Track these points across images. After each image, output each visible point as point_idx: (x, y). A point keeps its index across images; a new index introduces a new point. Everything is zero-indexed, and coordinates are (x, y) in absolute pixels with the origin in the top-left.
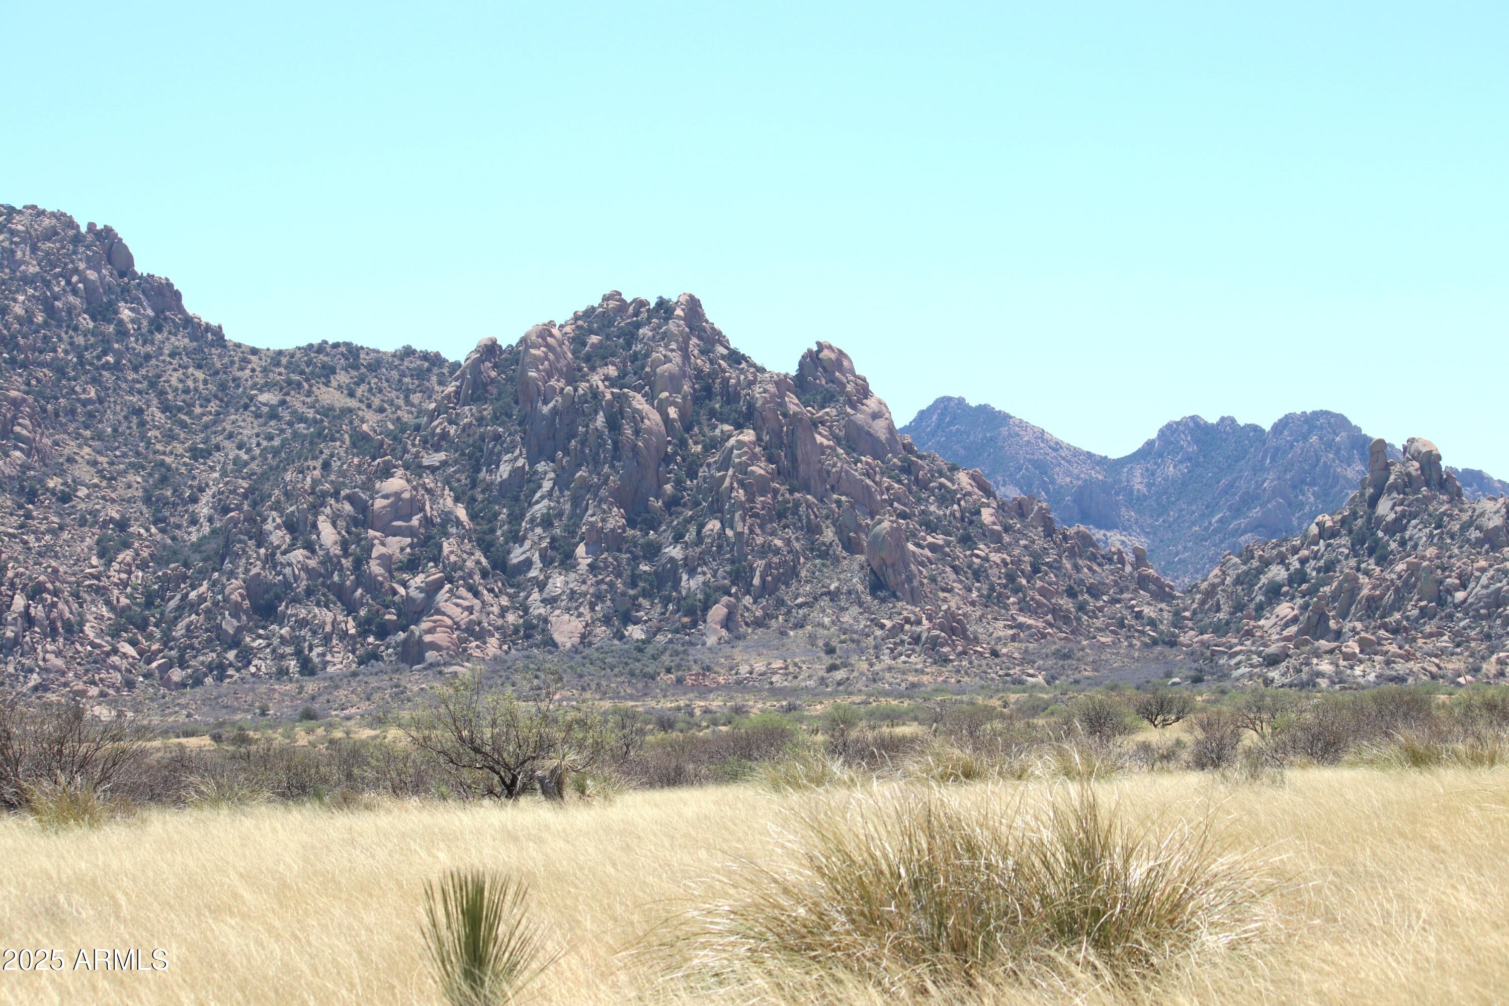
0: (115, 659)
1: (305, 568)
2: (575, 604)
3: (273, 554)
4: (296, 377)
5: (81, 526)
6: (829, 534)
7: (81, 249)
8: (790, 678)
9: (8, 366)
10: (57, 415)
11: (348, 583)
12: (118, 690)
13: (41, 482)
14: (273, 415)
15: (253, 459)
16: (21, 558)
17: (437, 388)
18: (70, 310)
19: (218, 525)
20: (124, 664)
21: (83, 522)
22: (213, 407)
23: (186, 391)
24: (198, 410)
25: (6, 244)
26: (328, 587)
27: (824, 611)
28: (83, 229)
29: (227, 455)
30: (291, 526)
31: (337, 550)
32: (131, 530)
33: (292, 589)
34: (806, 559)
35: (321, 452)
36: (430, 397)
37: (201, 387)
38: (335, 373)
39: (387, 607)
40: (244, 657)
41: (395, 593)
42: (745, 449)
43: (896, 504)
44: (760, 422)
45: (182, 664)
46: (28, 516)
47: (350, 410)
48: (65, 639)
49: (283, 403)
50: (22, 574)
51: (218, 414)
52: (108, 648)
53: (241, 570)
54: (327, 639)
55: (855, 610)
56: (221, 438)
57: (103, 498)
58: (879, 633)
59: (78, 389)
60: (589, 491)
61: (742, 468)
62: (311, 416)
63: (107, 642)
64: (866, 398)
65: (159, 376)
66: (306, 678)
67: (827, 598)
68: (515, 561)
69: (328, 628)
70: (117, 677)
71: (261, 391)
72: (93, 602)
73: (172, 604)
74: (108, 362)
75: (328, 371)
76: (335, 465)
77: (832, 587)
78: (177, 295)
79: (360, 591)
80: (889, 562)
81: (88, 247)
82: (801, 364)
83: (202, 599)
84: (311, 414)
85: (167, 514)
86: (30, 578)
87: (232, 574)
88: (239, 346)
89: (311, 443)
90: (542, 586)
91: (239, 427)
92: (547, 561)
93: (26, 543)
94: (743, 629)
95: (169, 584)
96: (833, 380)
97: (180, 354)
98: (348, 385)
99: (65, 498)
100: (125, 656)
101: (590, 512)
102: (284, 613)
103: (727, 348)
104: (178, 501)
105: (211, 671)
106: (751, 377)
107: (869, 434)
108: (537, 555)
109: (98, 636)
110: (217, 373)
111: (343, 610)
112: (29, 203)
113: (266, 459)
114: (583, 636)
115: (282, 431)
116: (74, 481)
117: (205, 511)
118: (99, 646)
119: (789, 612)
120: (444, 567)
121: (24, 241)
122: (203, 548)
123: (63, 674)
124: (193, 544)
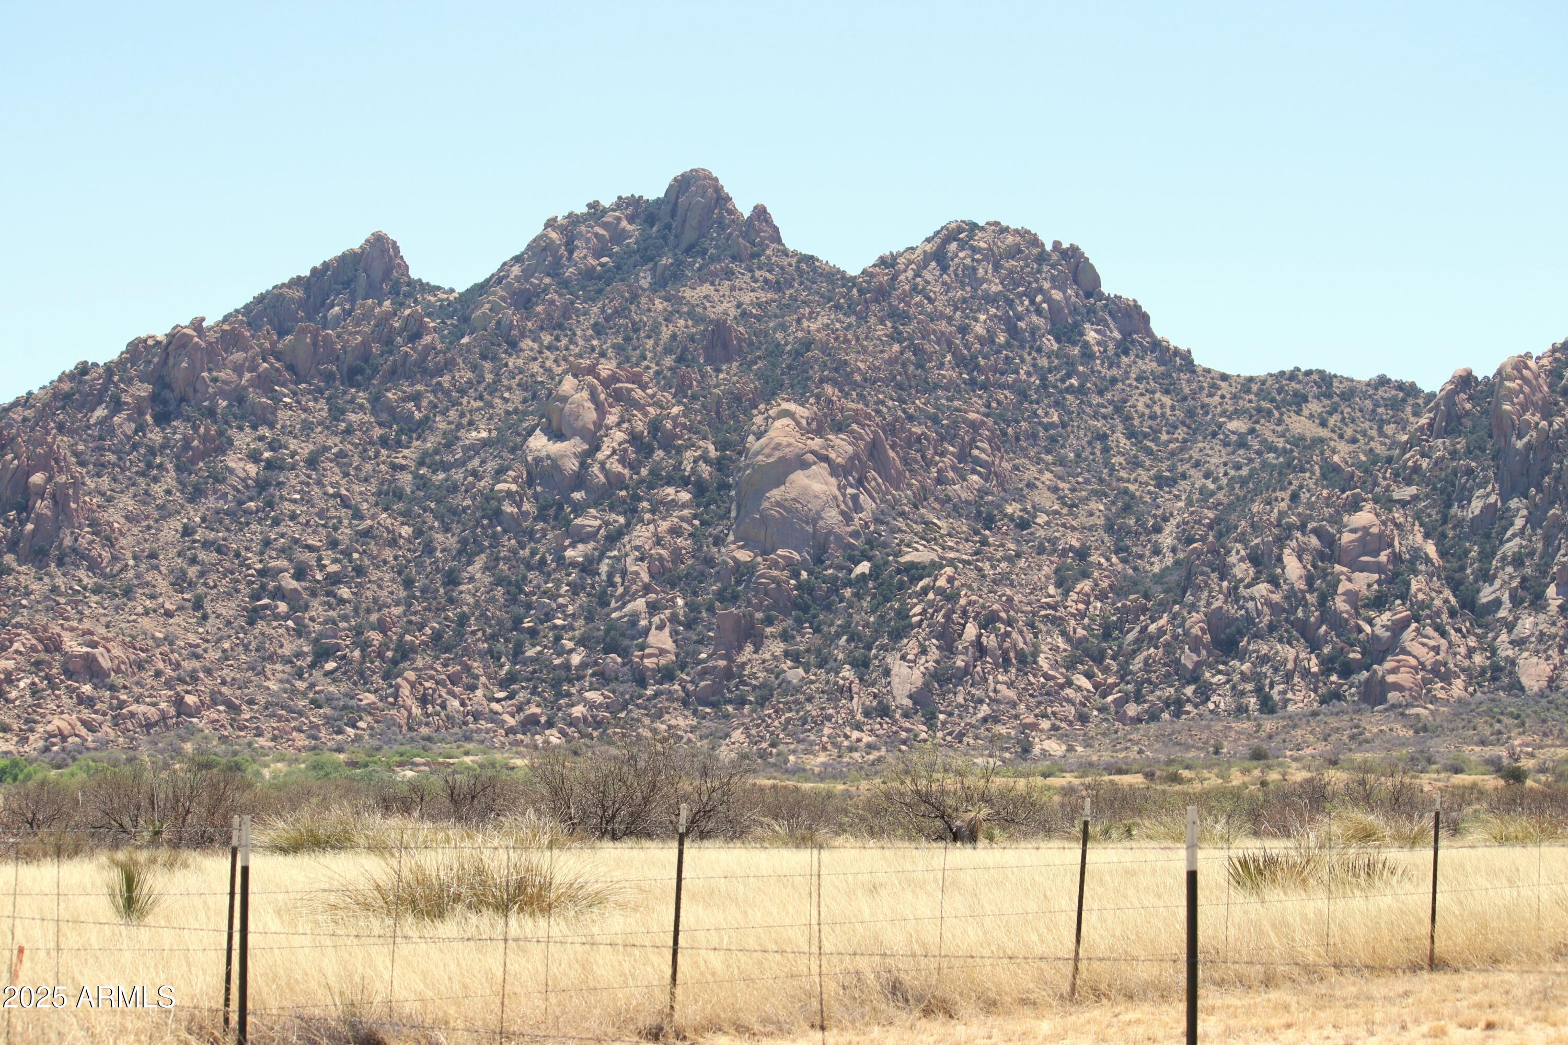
0: (1069, 692)
1: (1268, 603)
2: (1544, 647)
3: (1236, 588)
4: (1265, 405)
5: (1039, 554)
7: (1046, 268)
9: (967, 388)
10: (1018, 439)
11: (1312, 619)
12: (1071, 723)
13: (999, 507)
14: (1242, 444)
15: (1220, 488)
16: (975, 585)
17: (1412, 419)
18: (1034, 330)
19: (1181, 555)
20: (1078, 697)
21: (1041, 550)
22: (1180, 433)
23: (1153, 417)
24: (1164, 437)
25: (968, 261)
26: (1292, 624)
28: (1049, 247)
29: (1193, 484)
30: (1255, 559)
31: (1301, 585)
32: (1092, 559)
33: (1255, 625)
35: (1290, 483)
36: (1404, 429)
37: (1169, 412)
38: (1306, 401)
39: (1352, 645)
40: (1202, 694)
41: (1360, 630)
45: (1139, 698)
46: (984, 542)
47: (1322, 441)
48: (1018, 670)
49: (1252, 431)
50: (975, 602)
51: (1185, 441)
52: (1062, 680)
53: (1202, 603)
54: (1289, 677)
56: (1187, 466)
57: (1064, 525)
59: (1040, 412)
60: (1561, 530)
62: (1280, 445)
63: (1062, 674)
65: (1125, 401)
66: (1264, 716)
68: (1484, 600)
69: (1290, 666)
70: (1071, 711)
71: (1230, 418)
72: (1048, 632)
73: (1131, 637)
74: (1072, 385)
75: (1300, 400)
76: (1305, 496)
78: (1146, 318)
79: (1324, 628)
81: (1053, 266)
83: (1161, 632)
84: (1280, 443)
85: (1129, 543)
86: (983, 607)
87: (1193, 607)
88: (1208, 371)
89: (1280, 473)
90: (1510, 627)
91: (1207, 455)
92: (1516, 601)
93: (980, 570)
95: (1128, 616)
97: (1147, 378)
98: (1319, 414)
99: (1023, 525)
100: (1079, 689)
101: (1562, 552)
102: (1246, 650)
104: (1141, 530)
105: (1168, 706)
108: (1507, 595)
109: (1052, 667)
110: (1185, 399)
111: (1306, 648)
112: (992, 220)
113: (1234, 489)
114: (1551, 680)
115: (1251, 460)
116: (1034, 507)
117: (1169, 541)
118: (1053, 678)
120: (1412, 605)
121: (986, 258)
122: (1166, 580)
123: (1014, 705)
124: (1154, 575)
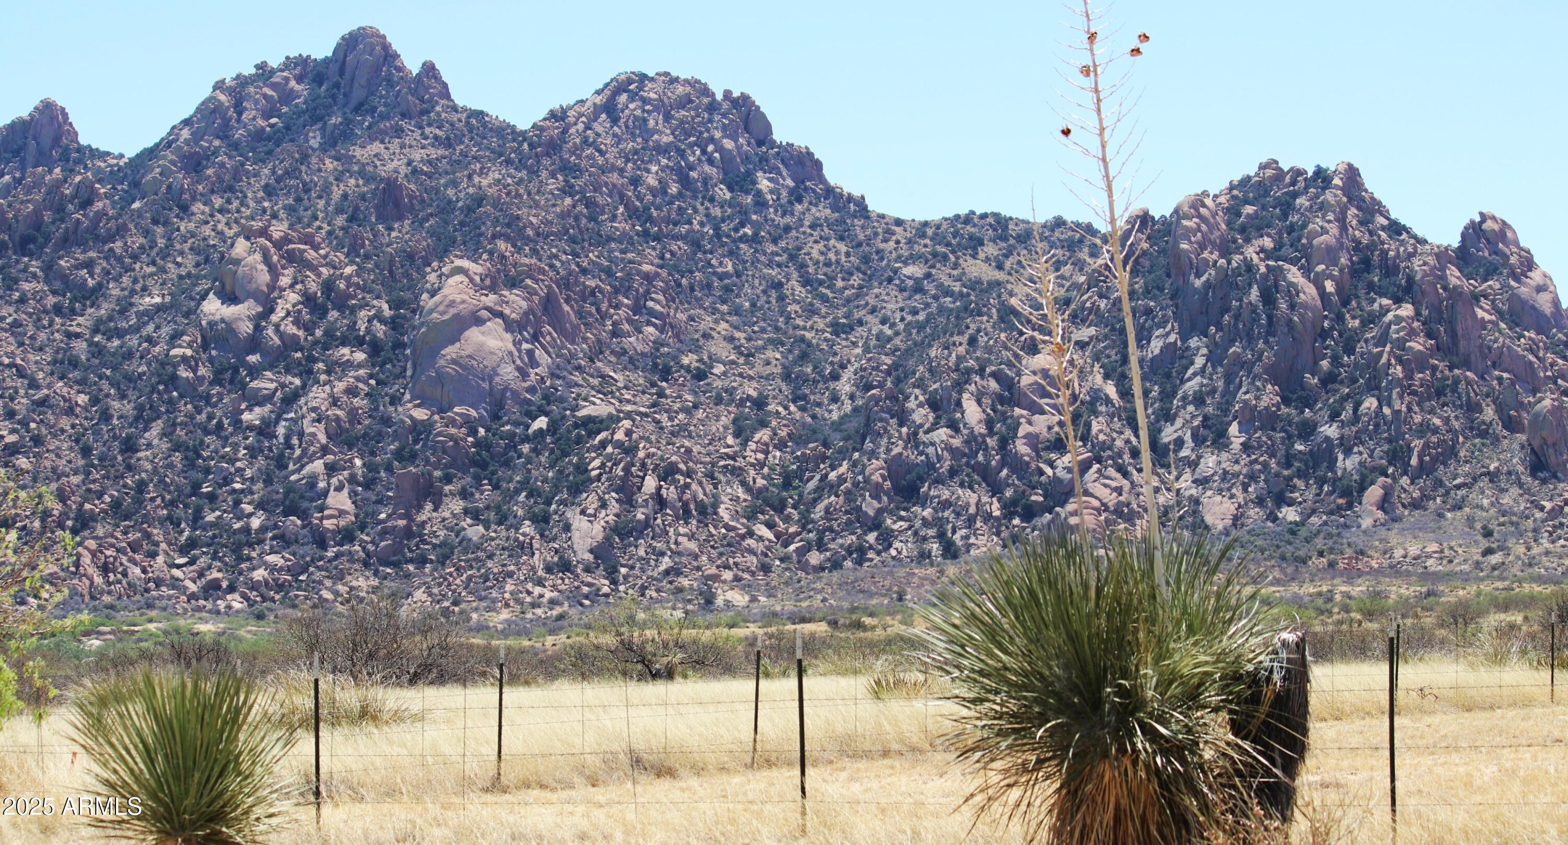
0: (750, 542)
1: (949, 448)
2: (1227, 485)
3: (916, 434)
4: (941, 249)
5: (716, 404)
6: (1489, 413)
7: (717, 118)
8: (1445, 562)
9: (641, 239)
10: (692, 289)
11: (994, 463)
12: (753, 574)
13: (676, 359)
14: (918, 289)
15: (897, 334)
16: (653, 438)
17: (1089, 260)
18: (706, 180)
19: (860, 402)
20: (760, 547)
21: (718, 401)
22: (856, 280)
23: (828, 264)
24: (840, 284)
25: (638, 113)
26: (973, 467)
27: (1483, 493)
28: (719, 97)
29: (870, 330)
30: (934, 404)
31: (981, 429)
32: (770, 408)
33: (936, 470)
34: (1466, 438)
35: (968, 327)
36: (1081, 270)
37: (843, 259)
38: (983, 244)
39: (1034, 488)
40: (884, 540)
41: (1041, 473)
42: (1404, 324)
43: (1560, 381)
44: (1419, 295)
45: (821, 546)
46: (661, 394)
47: (998, 284)
48: (699, 521)
49: (928, 276)
50: (654, 455)
51: (861, 287)
52: (743, 531)
53: (882, 449)
54: (971, 521)
55: (1515, 491)
56: (864, 312)
57: (741, 375)
58: (1538, 515)
59: (714, 262)
60: (1242, 367)
61: (1400, 344)
62: (957, 289)
63: (743, 524)
64: (1530, 270)
65: (800, 249)
66: (948, 561)
67: (1487, 479)
68: (1166, 440)
69: (972, 510)
70: (752, 561)
71: (906, 263)
72: (728, 483)
73: (811, 485)
74: (745, 234)
75: (976, 243)
76: (982, 340)
77: (1492, 468)
78: (818, 165)
79: (1005, 472)
80: (1550, 441)
81: (724, 116)
82: (1464, 236)
83: (842, 480)
84: (957, 287)
85: (807, 392)
86: (662, 459)
87: (873, 454)
88: (882, 216)
89: (957, 318)
90: (1193, 464)
91: (883, 301)
92: (1199, 440)
93: (658, 422)
94: (1400, 510)
95: (807, 464)
96: (1496, 252)
97: (821, 225)
98: (995, 258)
99: (700, 375)
100: (761, 539)
101: (1244, 389)
102: (927, 495)
103: (1388, 218)
104: (818, 378)
105: (850, 554)
106: (1410, 250)
107: (1533, 308)
108: (1189, 433)
109: (733, 518)
110: (859, 245)
111: (988, 492)
112: (662, 70)
113: (911, 334)
114: (1236, 518)
115: (927, 305)
116: (710, 358)
117: (847, 388)
118: (734, 529)
119: (1447, 493)
120: (1093, 446)
121: (656, 109)
122: (844, 427)
123: (696, 557)
124: (833, 423)
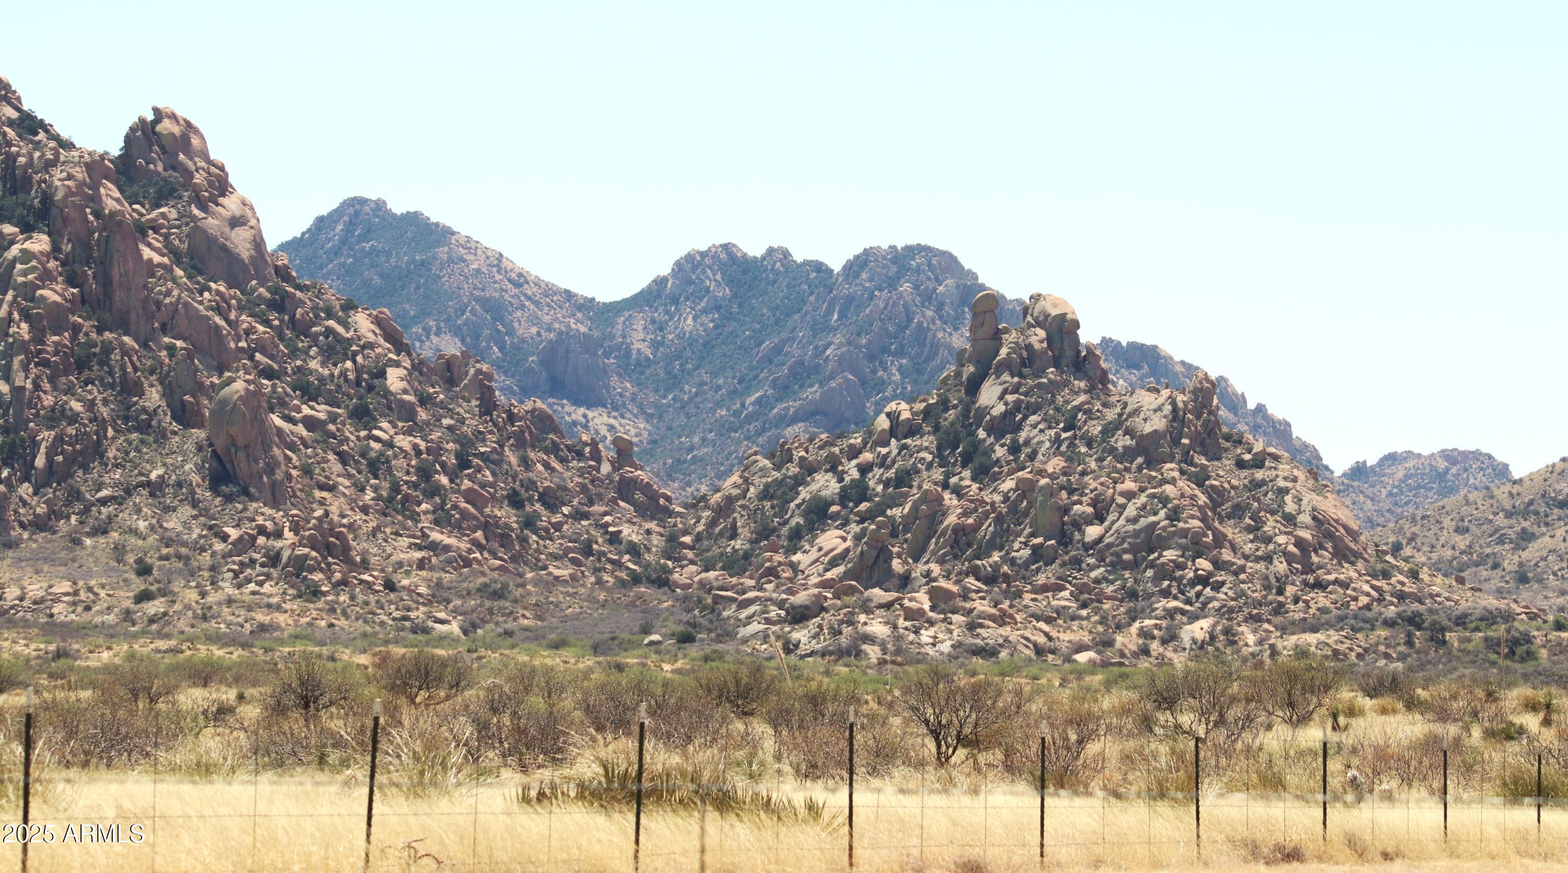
6: (153, 397)
8: (79, 609)
27: (138, 511)
34: (116, 431)
42: (34, 263)
43: (258, 356)
44: (59, 224)
55: (186, 511)
58: (219, 546)
61: (28, 291)
64: (223, 195)
67: (145, 492)
77: (153, 476)
80: (241, 441)
82: (128, 140)
94: (17, 531)
96: (174, 166)
103: (18, 109)
106: (49, 156)
107: (225, 249)
119: (87, 510)
